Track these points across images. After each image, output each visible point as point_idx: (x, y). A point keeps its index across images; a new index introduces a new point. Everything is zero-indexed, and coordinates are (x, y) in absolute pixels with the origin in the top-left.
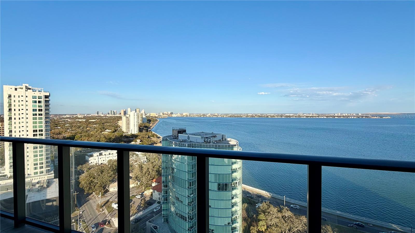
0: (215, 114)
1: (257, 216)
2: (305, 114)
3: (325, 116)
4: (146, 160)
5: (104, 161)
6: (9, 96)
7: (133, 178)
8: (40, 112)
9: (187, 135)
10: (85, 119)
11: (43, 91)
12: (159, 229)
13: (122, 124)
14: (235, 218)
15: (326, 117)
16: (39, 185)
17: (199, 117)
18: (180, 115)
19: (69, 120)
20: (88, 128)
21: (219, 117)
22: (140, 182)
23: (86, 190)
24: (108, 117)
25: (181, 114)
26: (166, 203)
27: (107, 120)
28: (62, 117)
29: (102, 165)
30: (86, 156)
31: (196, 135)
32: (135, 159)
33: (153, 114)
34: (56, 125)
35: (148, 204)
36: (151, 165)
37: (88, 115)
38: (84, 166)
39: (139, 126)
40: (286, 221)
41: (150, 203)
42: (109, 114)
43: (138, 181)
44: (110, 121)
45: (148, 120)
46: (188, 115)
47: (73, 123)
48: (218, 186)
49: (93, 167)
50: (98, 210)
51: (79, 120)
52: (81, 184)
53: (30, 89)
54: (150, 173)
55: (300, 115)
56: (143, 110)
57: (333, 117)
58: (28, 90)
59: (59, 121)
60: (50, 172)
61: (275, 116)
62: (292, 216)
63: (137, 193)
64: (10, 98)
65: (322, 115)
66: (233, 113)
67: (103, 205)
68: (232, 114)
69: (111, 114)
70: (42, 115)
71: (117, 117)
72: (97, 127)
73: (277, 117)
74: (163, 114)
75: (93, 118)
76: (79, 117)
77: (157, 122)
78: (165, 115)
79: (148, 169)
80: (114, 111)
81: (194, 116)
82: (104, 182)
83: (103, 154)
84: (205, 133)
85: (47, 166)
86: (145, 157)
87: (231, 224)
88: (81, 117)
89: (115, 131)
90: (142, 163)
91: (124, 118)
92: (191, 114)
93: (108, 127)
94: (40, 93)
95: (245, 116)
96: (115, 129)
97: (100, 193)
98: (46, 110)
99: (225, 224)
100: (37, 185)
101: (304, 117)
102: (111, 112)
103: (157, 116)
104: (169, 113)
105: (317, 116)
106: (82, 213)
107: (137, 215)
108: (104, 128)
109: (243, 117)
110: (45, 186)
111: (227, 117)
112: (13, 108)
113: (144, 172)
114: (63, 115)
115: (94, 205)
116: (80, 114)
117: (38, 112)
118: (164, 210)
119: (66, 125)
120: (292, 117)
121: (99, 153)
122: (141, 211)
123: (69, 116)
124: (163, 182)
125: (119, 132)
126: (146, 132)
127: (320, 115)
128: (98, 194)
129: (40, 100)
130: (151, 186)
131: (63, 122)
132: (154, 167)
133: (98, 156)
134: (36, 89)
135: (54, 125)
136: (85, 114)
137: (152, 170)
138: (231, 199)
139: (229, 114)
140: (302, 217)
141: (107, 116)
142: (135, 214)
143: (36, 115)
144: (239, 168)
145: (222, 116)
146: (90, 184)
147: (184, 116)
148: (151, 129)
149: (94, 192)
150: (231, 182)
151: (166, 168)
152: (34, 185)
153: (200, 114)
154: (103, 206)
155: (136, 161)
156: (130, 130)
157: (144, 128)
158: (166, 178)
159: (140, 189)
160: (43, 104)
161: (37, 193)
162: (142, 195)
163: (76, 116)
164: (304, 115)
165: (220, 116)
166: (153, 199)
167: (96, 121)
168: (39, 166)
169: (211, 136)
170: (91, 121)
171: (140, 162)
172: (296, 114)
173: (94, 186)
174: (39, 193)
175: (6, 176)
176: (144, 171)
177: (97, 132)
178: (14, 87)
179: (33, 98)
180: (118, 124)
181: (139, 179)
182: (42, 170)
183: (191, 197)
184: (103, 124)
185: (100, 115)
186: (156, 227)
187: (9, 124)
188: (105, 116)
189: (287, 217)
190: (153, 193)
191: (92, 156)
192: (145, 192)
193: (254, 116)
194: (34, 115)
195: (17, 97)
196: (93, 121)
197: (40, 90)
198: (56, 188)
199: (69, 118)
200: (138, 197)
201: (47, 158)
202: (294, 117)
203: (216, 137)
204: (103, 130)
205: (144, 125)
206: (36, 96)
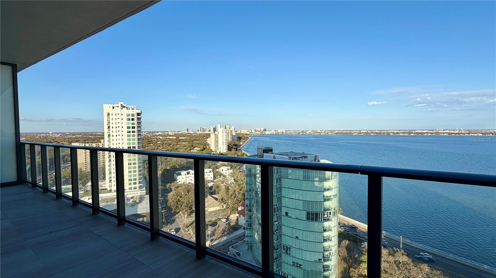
0: (317, 130)
1: (360, 256)
2: (448, 130)
3: (480, 133)
4: (233, 181)
5: (191, 180)
6: (108, 115)
7: (219, 200)
8: (133, 130)
9: (273, 155)
10: (176, 136)
11: (135, 109)
12: (241, 256)
13: (211, 141)
14: (329, 254)
15: (481, 135)
16: (132, 200)
17: (297, 134)
18: (274, 132)
19: (161, 138)
20: (178, 146)
21: (322, 134)
22: (226, 205)
23: (174, 208)
24: (197, 135)
25: (276, 131)
26: (250, 229)
27: (197, 137)
28: (155, 134)
29: (189, 185)
30: (175, 174)
31: (283, 155)
32: (222, 180)
33: (244, 131)
34: (150, 142)
35: (233, 229)
36: (237, 187)
37: (178, 133)
38: (173, 184)
39: (227, 145)
40: (400, 267)
41: (236, 228)
42: (198, 131)
43: (224, 203)
44: (200, 139)
45: (238, 138)
46: (284, 132)
47: (164, 140)
48: (307, 216)
49: (180, 186)
50: (184, 230)
51: (170, 137)
52: (169, 202)
53: (124, 107)
54: (236, 196)
55: (439, 132)
56: (233, 126)
57: (494, 134)
58: (123, 108)
59: (152, 139)
60: (143, 188)
61: (399, 133)
62: (408, 262)
63: (222, 216)
64: (109, 116)
65: (475, 132)
66: (341, 130)
67: (189, 225)
68: (339, 131)
69: (201, 131)
70: (135, 132)
71: (206, 134)
72: (187, 144)
73: (402, 134)
74: (256, 131)
75: (183, 135)
76: (170, 134)
77: (248, 140)
78: (257, 132)
79: (235, 191)
80: (204, 128)
81: (291, 134)
82: (190, 202)
83: (190, 173)
84: (294, 153)
85: (140, 183)
86: (233, 178)
87: (322, 261)
88: (172, 134)
89: (203, 149)
90: (229, 184)
91: (212, 136)
92: (288, 131)
93: (197, 145)
94: (133, 110)
95: (356, 133)
96: (204, 147)
97: (186, 212)
98: (138, 127)
99: (315, 260)
100: (131, 200)
101: (445, 134)
102: (201, 128)
103: (248, 133)
104: (262, 129)
105: (467, 133)
106: (170, 230)
107: (221, 239)
108: (192, 145)
109: (354, 134)
110: (138, 201)
111: (333, 134)
112: (111, 126)
113: (230, 194)
114: (156, 133)
115: (181, 225)
116: (171, 131)
117: (131, 130)
118: (247, 236)
119: (158, 143)
120: (426, 135)
121: (187, 172)
122: (225, 236)
123: (161, 134)
124: (247, 206)
125: (207, 150)
126: (235, 151)
127: (472, 132)
128: (184, 213)
129: (133, 117)
130: (238, 210)
131: (155, 140)
132: (241, 190)
133: (185, 174)
134: (130, 106)
135: (148, 142)
136: (175, 131)
137: (238, 193)
138: (322, 231)
139: (335, 131)
140: (423, 265)
141: (197, 133)
142: (219, 238)
143: (130, 132)
144: (334, 196)
145: (326, 133)
146: (177, 202)
147: (278, 133)
148: (241, 148)
149: (181, 211)
150: (323, 211)
151: (250, 190)
152: (129, 200)
153: (299, 131)
154: (188, 227)
155: (223, 182)
156: (219, 148)
157: (234, 146)
158: (250, 201)
159: (226, 212)
160: (135, 121)
161: (130, 207)
162: (228, 219)
163: (168, 133)
164: (445, 132)
165: (324, 133)
166: (239, 224)
167: (185, 139)
168: (133, 182)
169: (300, 156)
170: (181, 138)
171: (226, 184)
172: (433, 130)
173: (181, 206)
174: (133, 207)
175: (106, 190)
176: (231, 192)
177: (186, 150)
178: (111, 106)
179: (127, 116)
180: (207, 141)
181: (225, 201)
182: (135, 186)
183: (275, 224)
184: (192, 141)
185: (190, 132)
186: (239, 253)
187: (108, 141)
188: (195, 133)
189: (401, 263)
190: (239, 218)
191: (180, 174)
192: (231, 216)
193: (369, 133)
194: (128, 132)
195: (114, 115)
196: (183, 138)
197: (133, 107)
198: (147, 204)
199: (161, 135)
200: (223, 221)
201: (140, 175)
202: (429, 134)
203: (307, 158)
204: (192, 148)
205: (233, 143)
206: (130, 114)
